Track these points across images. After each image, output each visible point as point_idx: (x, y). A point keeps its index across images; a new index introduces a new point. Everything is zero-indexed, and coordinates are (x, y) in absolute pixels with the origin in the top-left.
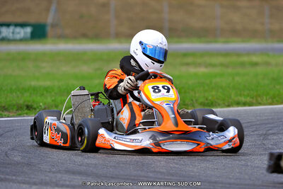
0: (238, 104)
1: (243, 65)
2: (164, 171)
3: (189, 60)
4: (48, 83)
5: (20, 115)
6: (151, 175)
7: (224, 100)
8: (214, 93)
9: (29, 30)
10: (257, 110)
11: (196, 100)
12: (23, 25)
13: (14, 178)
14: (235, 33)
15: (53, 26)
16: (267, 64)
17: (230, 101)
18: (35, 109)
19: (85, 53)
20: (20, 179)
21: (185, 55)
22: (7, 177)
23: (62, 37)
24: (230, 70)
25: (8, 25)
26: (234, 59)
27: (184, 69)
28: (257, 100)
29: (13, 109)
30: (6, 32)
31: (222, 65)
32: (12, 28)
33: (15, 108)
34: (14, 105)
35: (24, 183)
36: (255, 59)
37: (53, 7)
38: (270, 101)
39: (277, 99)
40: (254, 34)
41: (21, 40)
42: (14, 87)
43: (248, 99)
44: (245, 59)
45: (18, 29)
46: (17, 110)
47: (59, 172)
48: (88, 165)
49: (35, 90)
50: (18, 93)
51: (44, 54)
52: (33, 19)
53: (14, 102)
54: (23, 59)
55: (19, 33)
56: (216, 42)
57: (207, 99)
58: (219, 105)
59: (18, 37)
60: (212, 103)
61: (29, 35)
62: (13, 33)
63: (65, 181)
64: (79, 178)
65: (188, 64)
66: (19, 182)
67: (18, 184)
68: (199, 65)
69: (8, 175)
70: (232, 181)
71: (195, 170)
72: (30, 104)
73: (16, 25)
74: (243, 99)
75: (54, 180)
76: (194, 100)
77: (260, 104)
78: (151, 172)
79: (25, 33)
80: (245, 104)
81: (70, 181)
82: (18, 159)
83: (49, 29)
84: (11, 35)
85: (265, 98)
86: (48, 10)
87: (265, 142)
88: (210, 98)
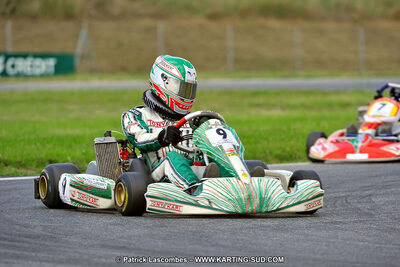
1: (330, 106)
2: (230, 244)
3: (260, 100)
4: (78, 132)
6: (212, 249)
8: (293, 143)
9: (52, 62)
11: (270, 153)
12: (44, 56)
13: (33, 254)
14: (320, 64)
15: (83, 57)
19: (124, 91)
20: (41, 255)
21: (255, 94)
22: (25, 253)
23: (93, 72)
24: (313, 114)
25: (25, 56)
26: (319, 99)
27: (254, 112)
29: (31, 165)
30: (23, 65)
31: (304, 106)
32: (29, 61)
33: (35, 164)
34: (33, 160)
35: (46, 261)
36: (346, 98)
37: (84, 33)
40: (345, 66)
41: (42, 76)
42: (33, 137)
44: (334, 98)
45: (38, 62)
46: (37, 167)
47: (92, 246)
48: (130, 237)
49: (60, 140)
50: (38, 144)
51: (72, 93)
52: (57, 48)
53: (34, 157)
54: (45, 101)
55: (39, 67)
56: (295, 76)
57: (284, 151)
58: (300, 158)
59: (38, 71)
60: (291, 156)
61: (52, 69)
62: (31, 66)
63: (100, 257)
65: (258, 106)
66: (41, 261)
67: (38, 263)
68: (274, 106)
69: (26, 250)
70: (318, 256)
71: (269, 242)
72: (53, 159)
73: (36, 56)
75: (86, 257)
76: (268, 151)
78: (213, 246)
79: (47, 67)
81: (106, 259)
82: (38, 231)
83: (77, 62)
84: (29, 69)
86: (76, 36)
87: (359, 206)
88: (288, 149)
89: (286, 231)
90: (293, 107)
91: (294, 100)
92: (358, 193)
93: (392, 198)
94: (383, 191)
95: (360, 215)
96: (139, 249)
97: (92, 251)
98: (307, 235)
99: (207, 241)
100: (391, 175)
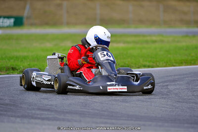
0: (145, 66)
1: (147, 42)
3: (113, 39)
4: (25, 54)
5: (8, 74)
7: (136, 64)
8: (129, 60)
9: (12, 20)
10: (157, 70)
12: (9, 17)
13: (5, 113)
14: (141, 22)
15: (28, 18)
16: (162, 41)
17: (140, 64)
18: (17, 70)
19: (47, 34)
20: (9, 113)
23: (32, 25)
26: (141, 38)
28: (156, 64)
29: (3, 70)
32: (2, 20)
33: (5, 69)
34: (4, 67)
35: (12, 116)
36: (154, 38)
37: (28, 6)
38: (164, 64)
39: (169, 63)
40: (153, 23)
41: (8, 27)
42: (4, 56)
43: (151, 64)
44: (148, 38)
45: (6, 20)
46: (6, 70)
47: (34, 109)
48: (51, 105)
49: (17, 58)
50: (7, 60)
52: (15, 14)
53: (4, 66)
54: (9, 39)
55: (5, 22)
57: (125, 64)
58: (133, 67)
59: (6, 25)
60: (128, 66)
61: (12, 24)
62: (2, 22)
63: (38, 115)
64: (46, 113)
65: (112, 42)
66: (9, 116)
68: (119, 42)
72: (14, 67)
73: (5, 17)
74: (147, 64)
75: (30, 114)
77: (158, 66)
78: (92, 109)
79: (10, 23)
80: (149, 67)
81: (41, 115)
82: (7, 102)
83: (25, 20)
84: (1, 24)
85: (161, 63)
86: (24, 8)
87: (162, 90)
88: (127, 63)
89: (127, 102)
90: (128, 43)
91: (129, 39)
92: (161, 84)
93: (178, 87)
94: (173, 83)
95: (163, 95)
96: (56, 111)
97: (34, 112)
98: (137, 104)
99: (89, 107)
100: (177, 75)
